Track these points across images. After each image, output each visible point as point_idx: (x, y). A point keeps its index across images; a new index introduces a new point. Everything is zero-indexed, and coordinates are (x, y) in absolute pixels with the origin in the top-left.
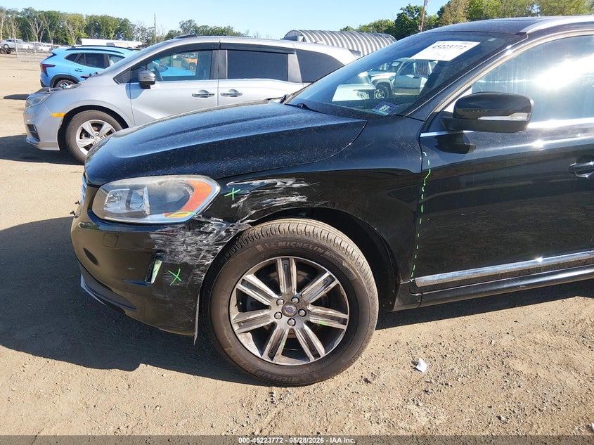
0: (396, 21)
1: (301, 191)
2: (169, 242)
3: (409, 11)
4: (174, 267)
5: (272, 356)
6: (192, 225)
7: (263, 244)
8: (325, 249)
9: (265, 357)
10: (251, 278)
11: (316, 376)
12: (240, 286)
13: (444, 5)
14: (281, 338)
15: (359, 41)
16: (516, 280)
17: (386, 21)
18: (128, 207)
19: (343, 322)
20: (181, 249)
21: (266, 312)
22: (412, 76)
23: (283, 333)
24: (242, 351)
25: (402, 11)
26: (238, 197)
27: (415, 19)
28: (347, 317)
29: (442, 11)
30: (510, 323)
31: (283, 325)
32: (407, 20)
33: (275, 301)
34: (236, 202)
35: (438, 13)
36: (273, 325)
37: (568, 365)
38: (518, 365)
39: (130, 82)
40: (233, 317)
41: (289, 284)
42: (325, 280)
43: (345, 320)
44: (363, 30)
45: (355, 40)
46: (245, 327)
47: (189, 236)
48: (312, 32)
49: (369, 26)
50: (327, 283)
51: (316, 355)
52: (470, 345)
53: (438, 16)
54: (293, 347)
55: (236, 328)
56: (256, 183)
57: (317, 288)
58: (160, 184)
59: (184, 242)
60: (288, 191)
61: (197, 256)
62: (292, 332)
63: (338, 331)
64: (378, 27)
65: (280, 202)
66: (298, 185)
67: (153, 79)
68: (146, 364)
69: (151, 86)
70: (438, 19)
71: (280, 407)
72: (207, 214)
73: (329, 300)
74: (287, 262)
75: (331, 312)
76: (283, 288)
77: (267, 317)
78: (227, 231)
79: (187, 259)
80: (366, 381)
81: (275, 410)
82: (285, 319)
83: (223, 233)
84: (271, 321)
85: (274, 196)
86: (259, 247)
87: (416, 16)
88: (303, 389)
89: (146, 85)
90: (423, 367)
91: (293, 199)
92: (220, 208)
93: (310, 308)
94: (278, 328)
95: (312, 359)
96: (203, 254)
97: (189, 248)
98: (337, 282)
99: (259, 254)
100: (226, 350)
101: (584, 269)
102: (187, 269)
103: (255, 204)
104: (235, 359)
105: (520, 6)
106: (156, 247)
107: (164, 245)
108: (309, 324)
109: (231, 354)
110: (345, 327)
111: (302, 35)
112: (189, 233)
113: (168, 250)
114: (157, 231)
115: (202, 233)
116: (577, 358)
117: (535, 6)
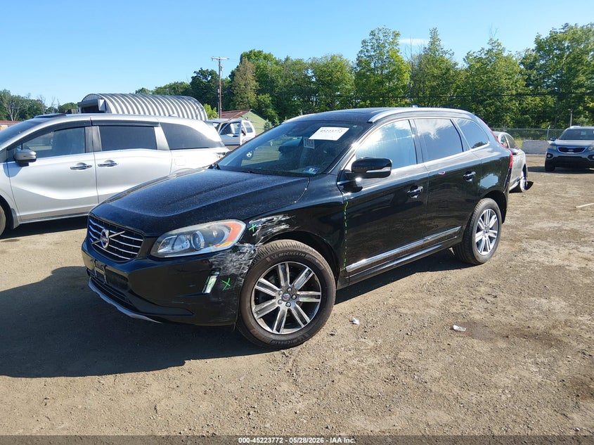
0: (192, 83)
1: (286, 222)
2: (222, 262)
3: (202, 74)
4: (225, 278)
5: (278, 330)
6: (235, 249)
7: (270, 256)
8: (306, 254)
9: (275, 331)
10: (262, 280)
11: (307, 336)
12: (256, 287)
13: (233, 69)
14: (283, 317)
15: (163, 103)
16: (391, 262)
17: (182, 83)
18: (173, 249)
19: (318, 297)
20: (229, 265)
21: (273, 301)
22: (232, 135)
23: (284, 312)
24: (261, 330)
25: (195, 75)
26: (256, 229)
27: (209, 82)
28: (320, 294)
29: (233, 75)
30: (389, 293)
31: (283, 307)
32: (202, 82)
33: (277, 292)
34: (255, 232)
35: (230, 76)
36: (278, 309)
37: (428, 306)
38: (403, 311)
39: (7, 161)
40: (253, 308)
41: (286, 280)
42: (306, 273)
43: (319, 296)
44: (160, 92)
45: (159, 103)
46: (261, 314)
47: (234, 256)
48: (112, 95)
49: (165, 87)
50: (307, 275)
51: (305, 322)
52: (374, 307)
53: (229, 79)
54: (291, 322)
55: (255, 316)
56: (264, 220)
57: (301, 280)
58: (209, 227)
59: (231, 261)
60: (280, 223)
61: (239, 268)
62: (289, 311)
63: (315, 304)
64: (174, 88)
65: (276, 230)
66: (284, 219)
67: (35, 157)
68: (190, 360)
69: (30, 164)
70: (231, 82)
71: (293, 357)
72: (242, 241)
73: (309, 286)
74: (283, 266)
75: (311, 293)
76: (283, 284)
77: (274, 304)
78: (254, 250)
79: (233, 271)
80: (332, 335)
81: (291, 360)
82: (284, 303)
83: (253, 252)
84: (277, 306)
85: (272, 227)
86: (268, 259)
87: (209, 79)
88: (299, 347)
89: (24, 163)
90: (357, 322)
91: (283, 227)
92: (248, 237)
93: (298, 293)
94: (281, 310)
95: (303, 326)
96: (243, 266)
97: (235, 264)
98: (313, 273)
99: (268, 263)
100: (251, 331)
101: (421, 251)
102: (234, 277)
103: (264, 233)
104: (257, 336)
105: (298, 71)
106: (214, 267)
107: (219, 265)
108: (299, 303)
109: (255, 334)
110: (319, 301)
111: (102, 99)
112: (234, 254)
113: (221, 267)
114: (214, 257)
115: (241, 253)
116: (430, 301)
117: (310, 71)
